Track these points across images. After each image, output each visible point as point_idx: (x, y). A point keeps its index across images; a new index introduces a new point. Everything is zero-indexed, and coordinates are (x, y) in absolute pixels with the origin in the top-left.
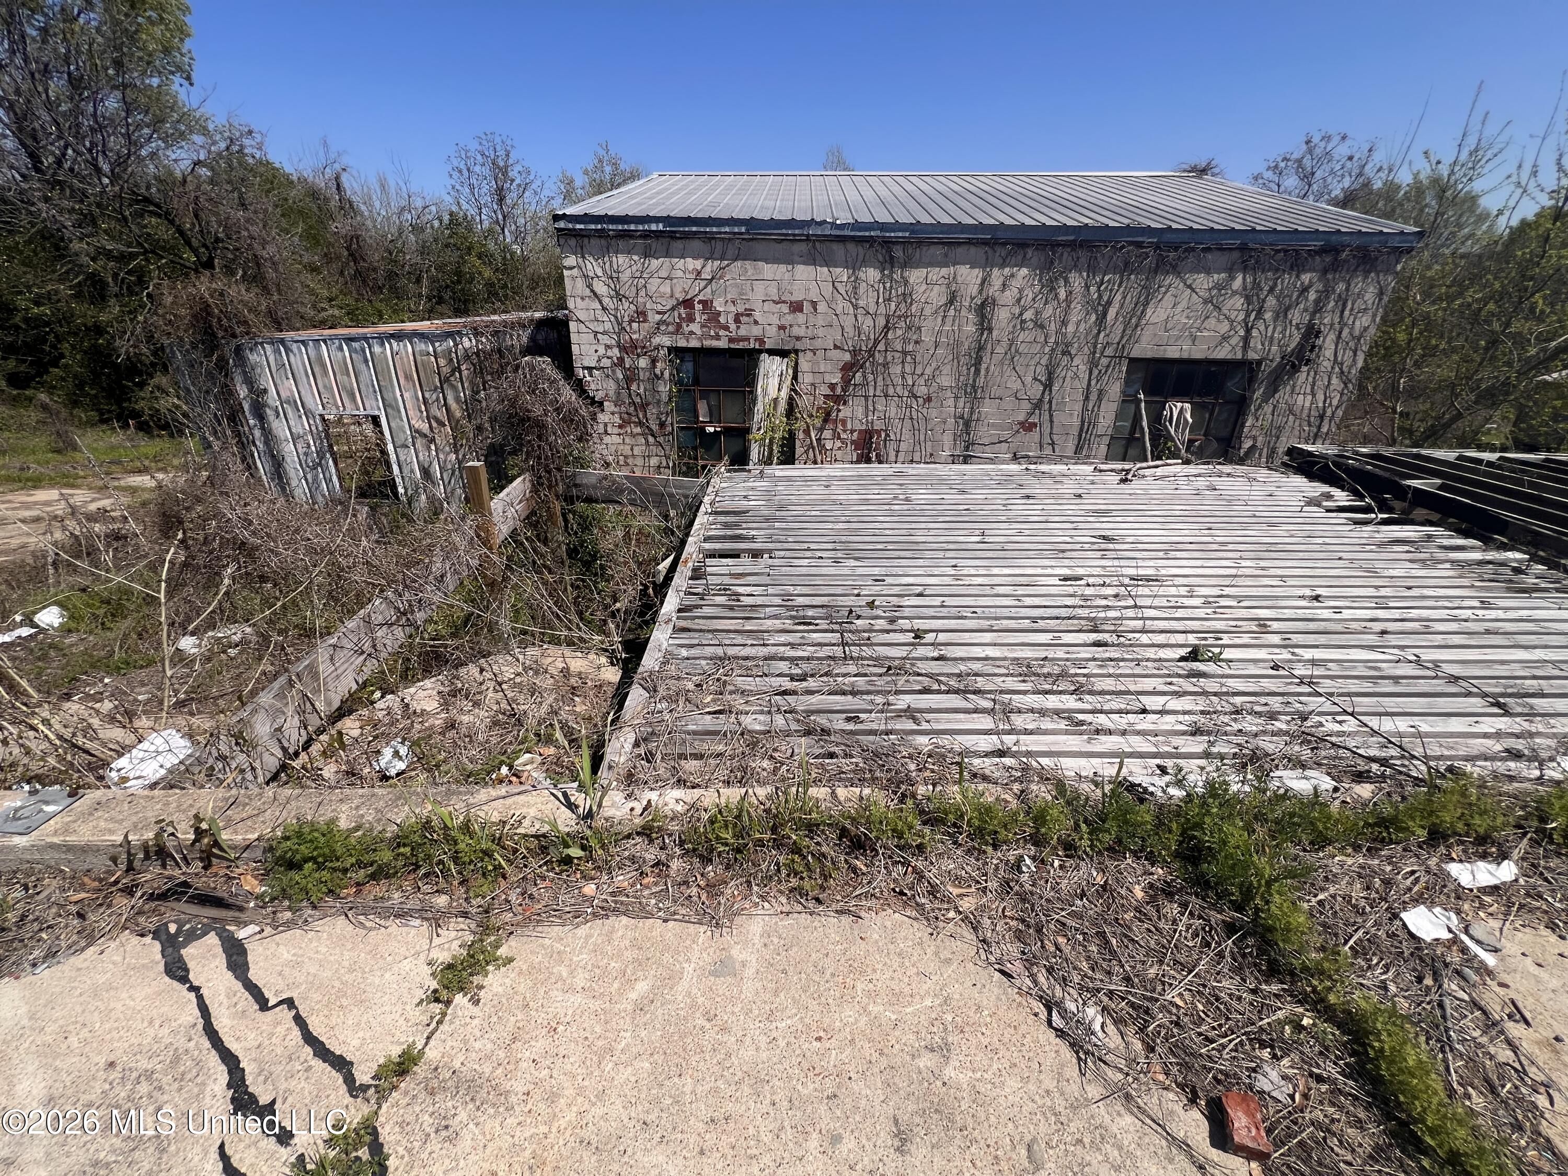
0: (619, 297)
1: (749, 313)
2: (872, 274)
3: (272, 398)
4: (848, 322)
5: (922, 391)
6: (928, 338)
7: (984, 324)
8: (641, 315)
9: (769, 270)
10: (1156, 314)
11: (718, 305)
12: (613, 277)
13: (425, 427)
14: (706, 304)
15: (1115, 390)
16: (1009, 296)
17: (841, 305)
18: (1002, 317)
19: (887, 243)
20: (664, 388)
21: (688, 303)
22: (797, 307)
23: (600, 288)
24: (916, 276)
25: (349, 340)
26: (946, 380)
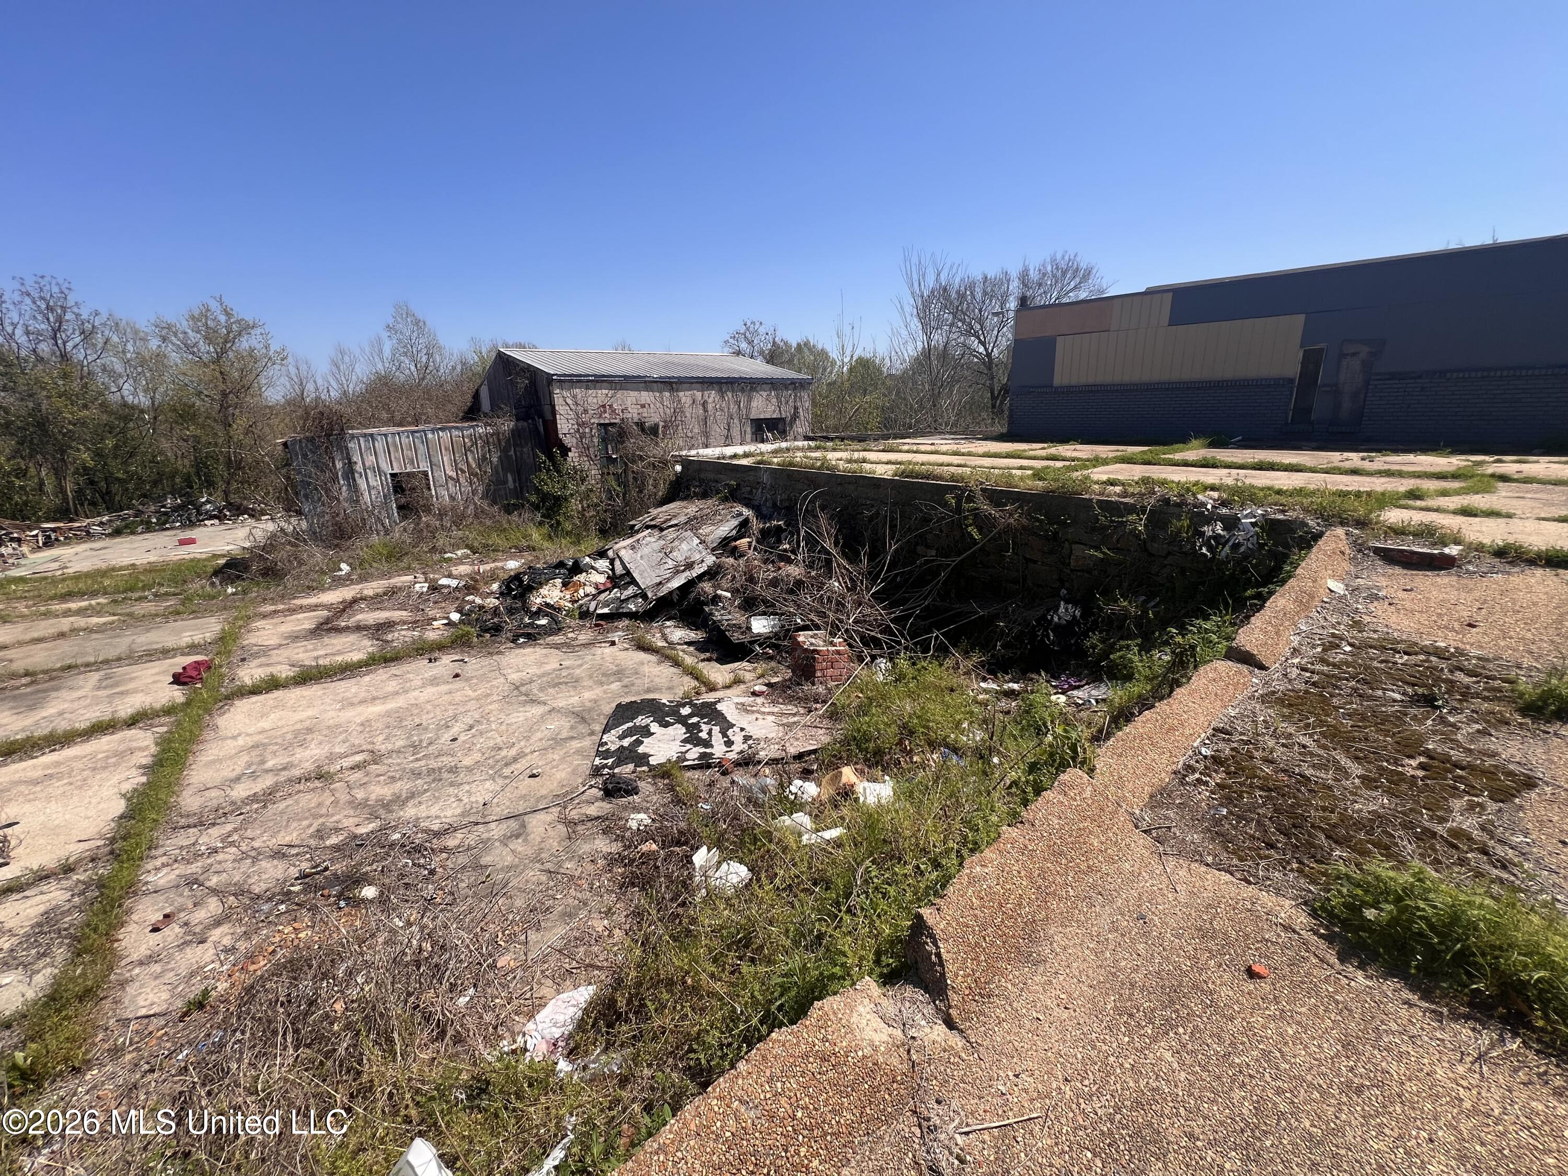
0: (577, 404)
1: (626, 409)
2: (667, 394)
3: (359, 467)
4: (661, 410)
5: (690, 435)
6: (688, 415)
7: (706, 410)
8: (586, 411)
9: (632, 393)
10: (754, 404)
11: (615, 406)
12: (574, 397)
13: (454, 475)
14: (611, 406)
15: (749, 430)
16: (710, 400)
17: (658, 405)
18: (710, 407)
19: (671, 383)
20: (596, 440)
21: (604, 406)
22: (643, 406)
23: (569, 401)
24: (681, 394)
25: (413, 432)
26: (696, 431)
